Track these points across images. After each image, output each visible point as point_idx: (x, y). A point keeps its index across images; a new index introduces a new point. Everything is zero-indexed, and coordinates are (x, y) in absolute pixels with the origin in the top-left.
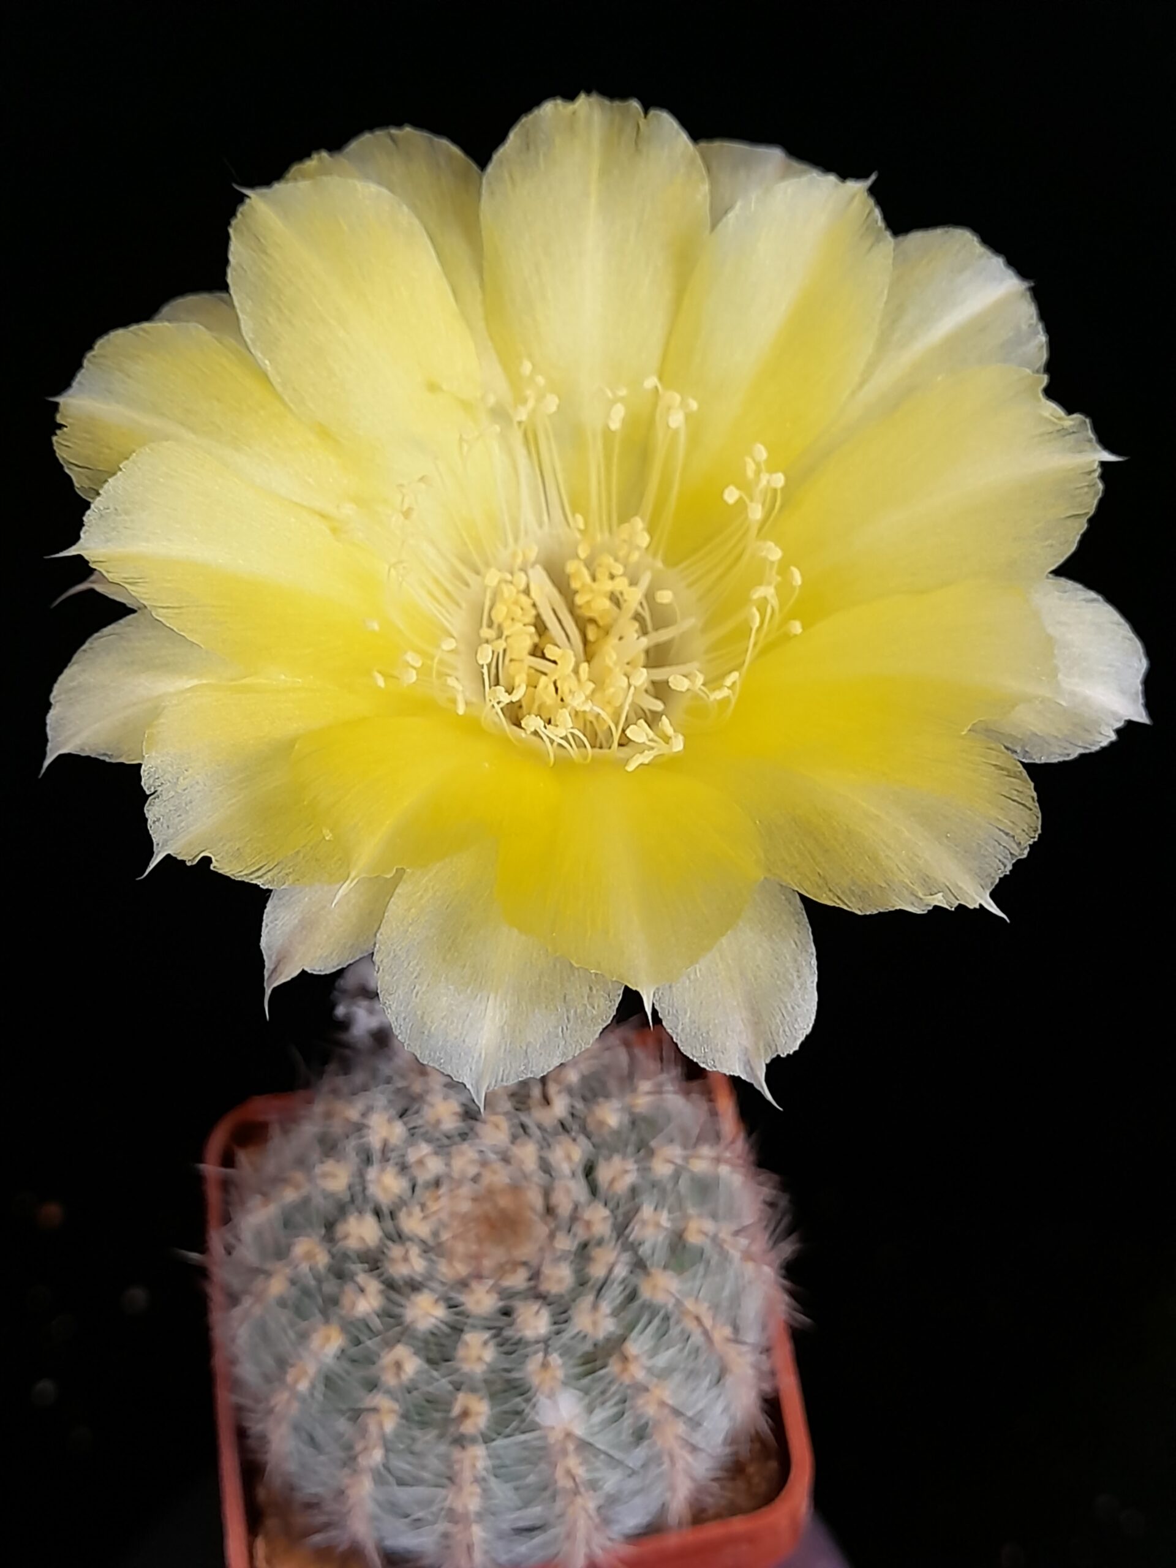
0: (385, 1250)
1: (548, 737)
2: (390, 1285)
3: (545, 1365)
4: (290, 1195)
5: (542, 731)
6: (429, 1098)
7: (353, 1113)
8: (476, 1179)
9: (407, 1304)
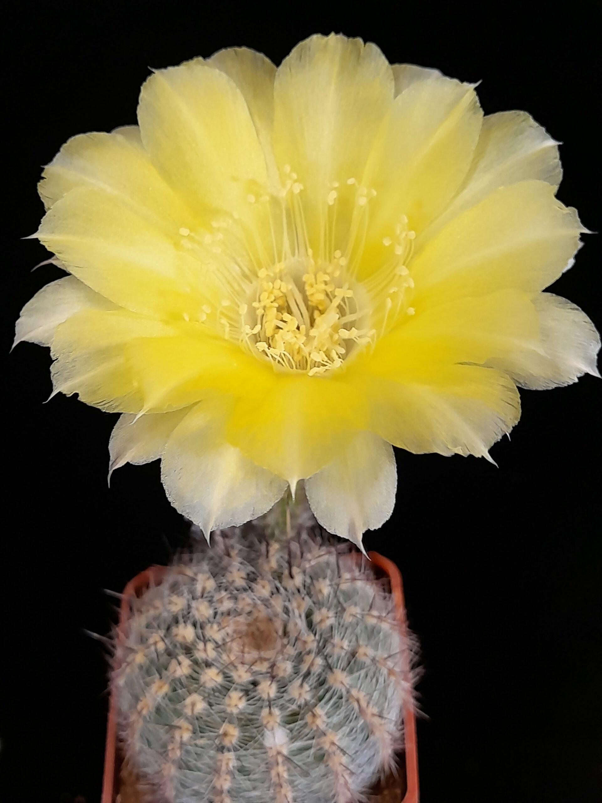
0: (195, 644)
1: (271, 355)
2: (196, 662)
3: (270, 713)
4: (152, 613)
5: (267, 350)
6: (230, 569)
7: (189, 572)
8: (250, 613)
9: (202, 673)
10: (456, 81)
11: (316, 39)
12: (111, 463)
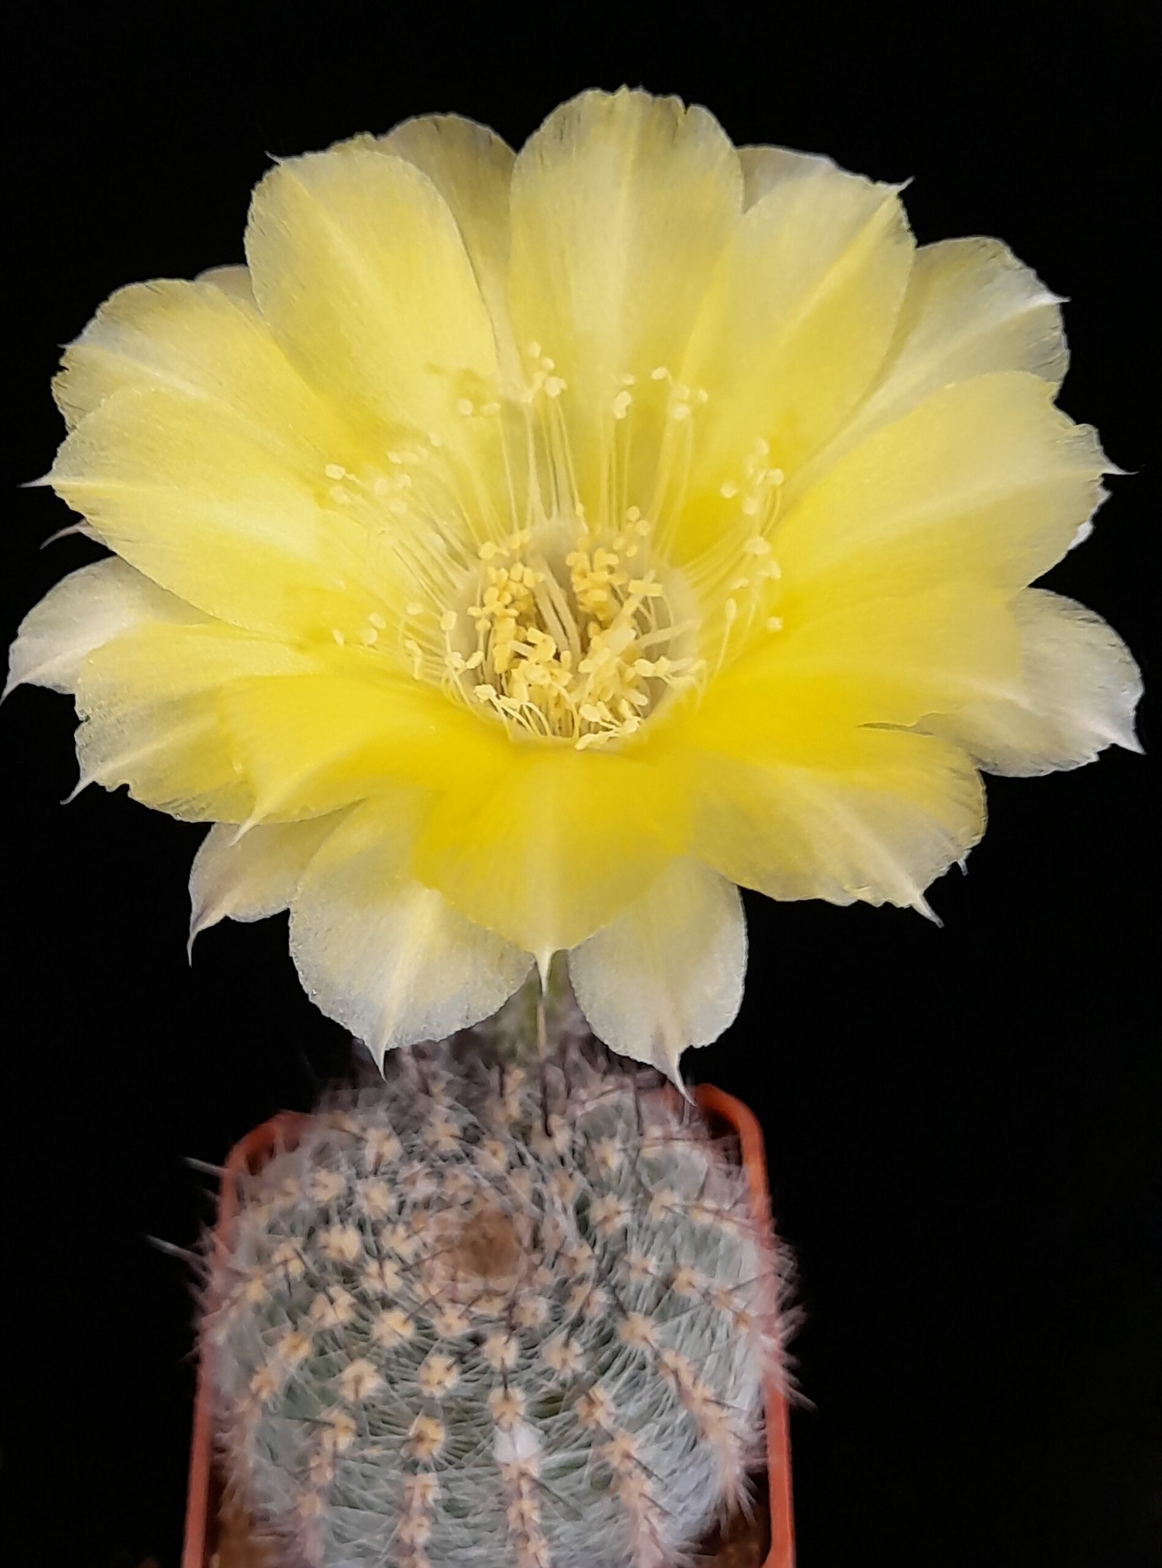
0: (362, 1264)
1: (503, 709)
2: (363, 1299)
3: (507, 1398)
4: (280, 1203)
5: (495, 700)
6: (430, 1119)
7: (352, 1125)
9: (376, 1319)
10: (862, 179)
11: (591, 99)
12: (193, 917)
